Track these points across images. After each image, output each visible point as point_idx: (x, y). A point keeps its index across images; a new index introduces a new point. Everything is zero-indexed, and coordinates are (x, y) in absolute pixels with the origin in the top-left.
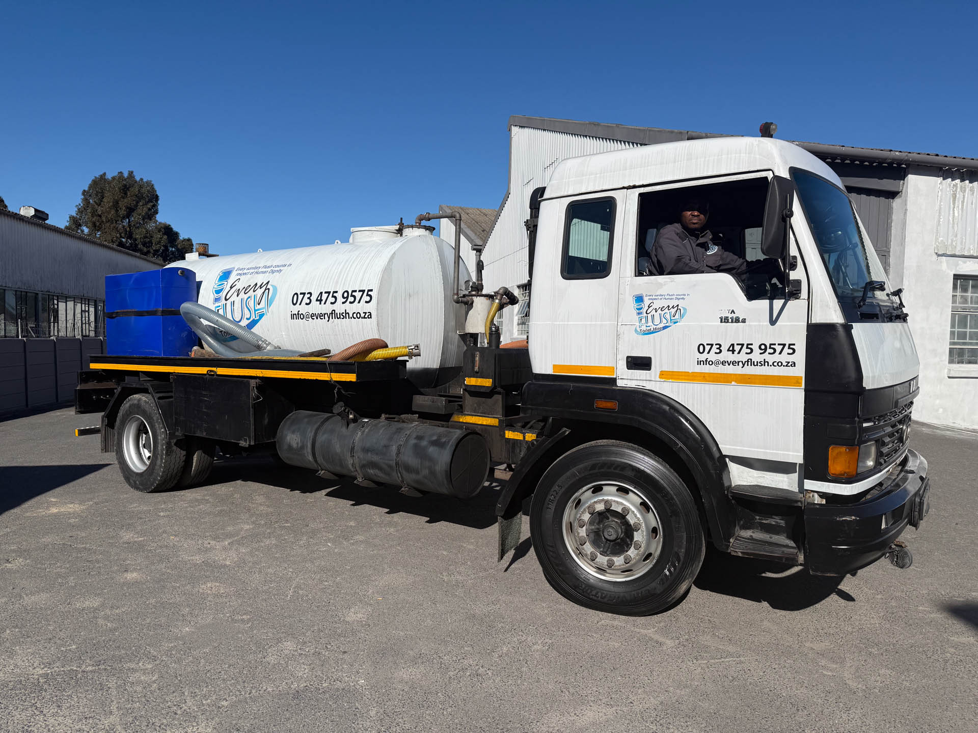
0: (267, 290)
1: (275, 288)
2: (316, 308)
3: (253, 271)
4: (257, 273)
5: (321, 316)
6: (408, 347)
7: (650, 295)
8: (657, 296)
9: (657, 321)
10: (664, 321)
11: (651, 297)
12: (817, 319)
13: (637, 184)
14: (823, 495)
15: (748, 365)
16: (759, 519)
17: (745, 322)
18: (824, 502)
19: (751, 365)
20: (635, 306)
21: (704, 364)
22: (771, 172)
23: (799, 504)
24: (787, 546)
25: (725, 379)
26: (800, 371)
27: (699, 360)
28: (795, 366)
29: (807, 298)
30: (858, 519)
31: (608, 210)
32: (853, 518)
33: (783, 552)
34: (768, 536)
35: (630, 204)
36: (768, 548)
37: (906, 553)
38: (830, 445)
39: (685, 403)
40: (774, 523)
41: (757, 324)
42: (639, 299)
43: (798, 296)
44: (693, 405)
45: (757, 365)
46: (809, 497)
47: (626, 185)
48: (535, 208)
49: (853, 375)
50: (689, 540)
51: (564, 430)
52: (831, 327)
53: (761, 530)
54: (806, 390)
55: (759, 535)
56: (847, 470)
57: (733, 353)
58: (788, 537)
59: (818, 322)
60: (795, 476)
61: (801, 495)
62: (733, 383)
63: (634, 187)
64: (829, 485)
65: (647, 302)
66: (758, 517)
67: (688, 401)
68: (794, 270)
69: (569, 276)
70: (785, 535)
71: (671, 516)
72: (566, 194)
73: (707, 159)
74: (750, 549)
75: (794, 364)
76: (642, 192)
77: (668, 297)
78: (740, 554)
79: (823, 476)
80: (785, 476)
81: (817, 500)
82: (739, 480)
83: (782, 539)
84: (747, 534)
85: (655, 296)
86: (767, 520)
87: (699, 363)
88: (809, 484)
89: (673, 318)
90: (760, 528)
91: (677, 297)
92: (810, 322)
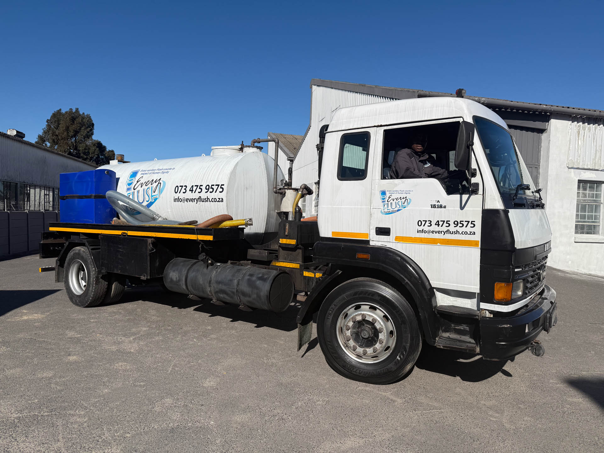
0: (160, 184)
1: (164, 183)
2: (189, 195)
3: (151, 172)
4: (153, 173)
5: (192, 200)
6: (245, 220)
7: (390, 191)
8: (394, 191)
9: (394, 206)
10: (398, 206)
11: (390, 192)
12: (488, 206)
13: (383, 124)
14: (491, 312)
15: (447, 233)
16: (454, 326)
17: (445, 208)
18: (492, 316)
19: (449, 234)
20: (381, 197)
21: (421, 233)
22: (462, 118)
23: (477, 317)
24: (470, 343)
25: (434, 242)
26: (478, 237)
27: (418, 230)
28: (475, 234)
29: (482, 194)
30: (511, 326)
31: (365, 139)
32: (509, 325)
33: (467, 346)
34: (459, 336)
35: (378, 136)
36: (458, 343)
37: (541, 347)
38: (495, 282)
39: (410, 255)
40: (462, 329)
41: (453, 209)
42: (384, 193)
43: (477, 193)
44: (415, 257)
45: (453, 234)
46: (483, 313)
47: (376, 125)
48: (322, 137)
49: (509, 240)
50: (412, 339)
51: (337, 271)
52: (496, 211)
53: (455, 333)
54: (481, 249)
55: (453, 336)
56: (505, 297)
57: (438, 226)
58: (471, 337)
59: (489, 208)
60: (475, 300)
61: (479, 312)
62: (438, 244)
63: (381, 126)
64: (494, 306)
65: (388, 195)
66: (453, 325)
67: (412, 255)
68: (475, 177)
69: (342, 178)
70: (469, 336)
71: (401, 324)
72: (340, 129)
73: (424, 110)
74: (448, 344)
75: (474, 233)
76: (386, 129)
77: (401, 192)
78: (442, 347)
79: (491, 301)
80: (469, 300)
81: (488, 315)
82: (442, 302)
83: (467, 338)
84: (446, 335)
85: (393, 191)
86: (459, 327)
87: (418, 232)
88: (483, 305)
89: (403, 205)
90: (454, 332)
91: (406, 192)
92: (484, 208)
